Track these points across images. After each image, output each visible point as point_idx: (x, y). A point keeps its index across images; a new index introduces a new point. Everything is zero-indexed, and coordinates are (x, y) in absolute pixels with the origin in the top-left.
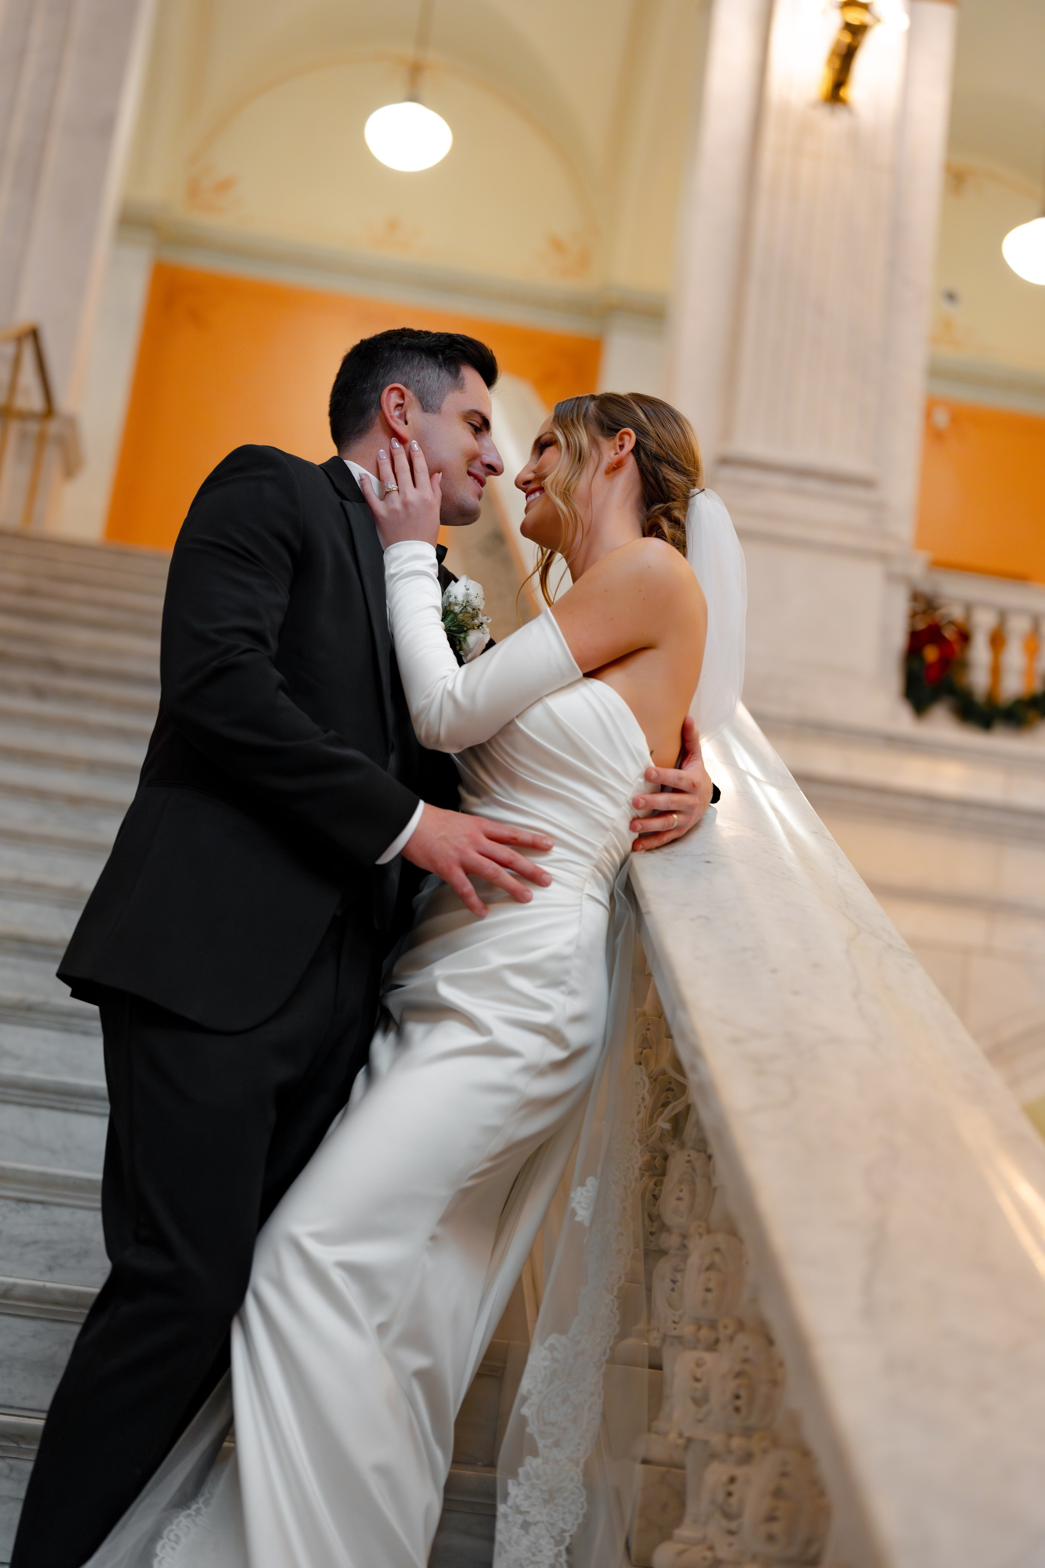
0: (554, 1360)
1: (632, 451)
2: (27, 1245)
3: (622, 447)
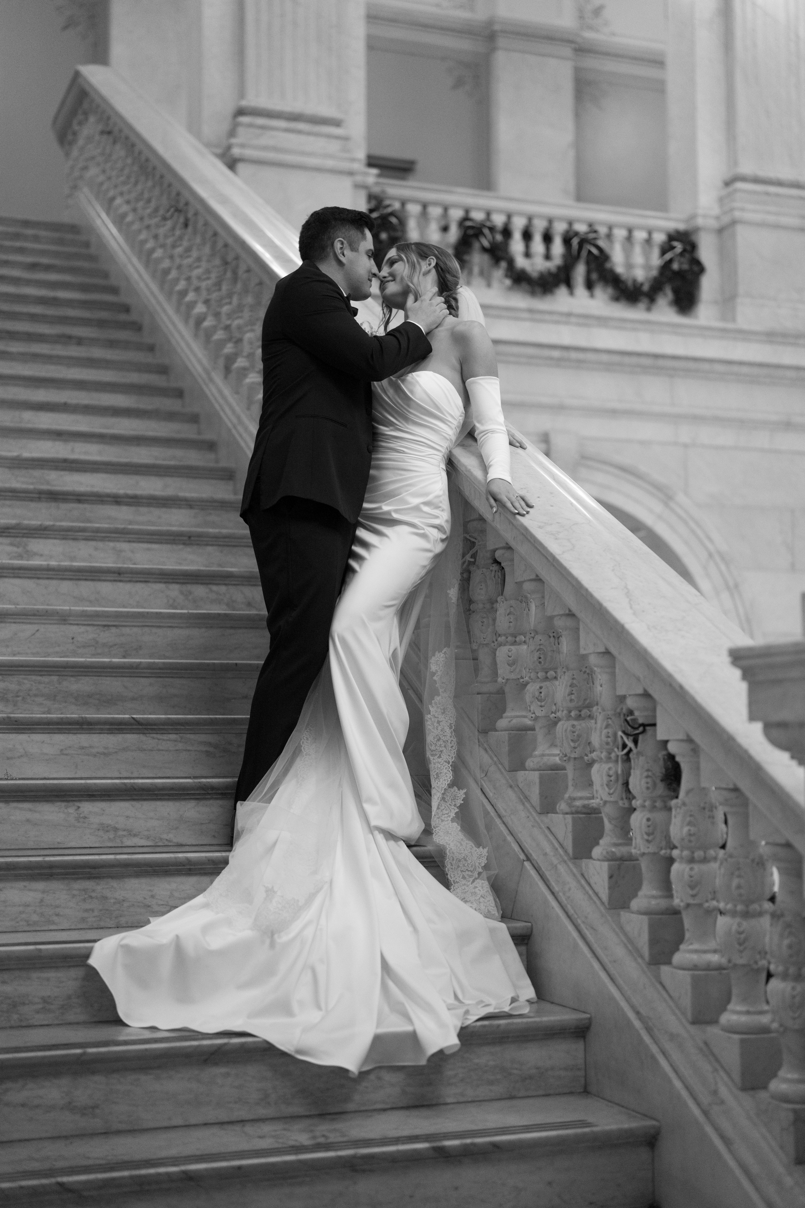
0: (446, 658)
1: (434, 267)
2: (111, 647)
3: (430, 265)
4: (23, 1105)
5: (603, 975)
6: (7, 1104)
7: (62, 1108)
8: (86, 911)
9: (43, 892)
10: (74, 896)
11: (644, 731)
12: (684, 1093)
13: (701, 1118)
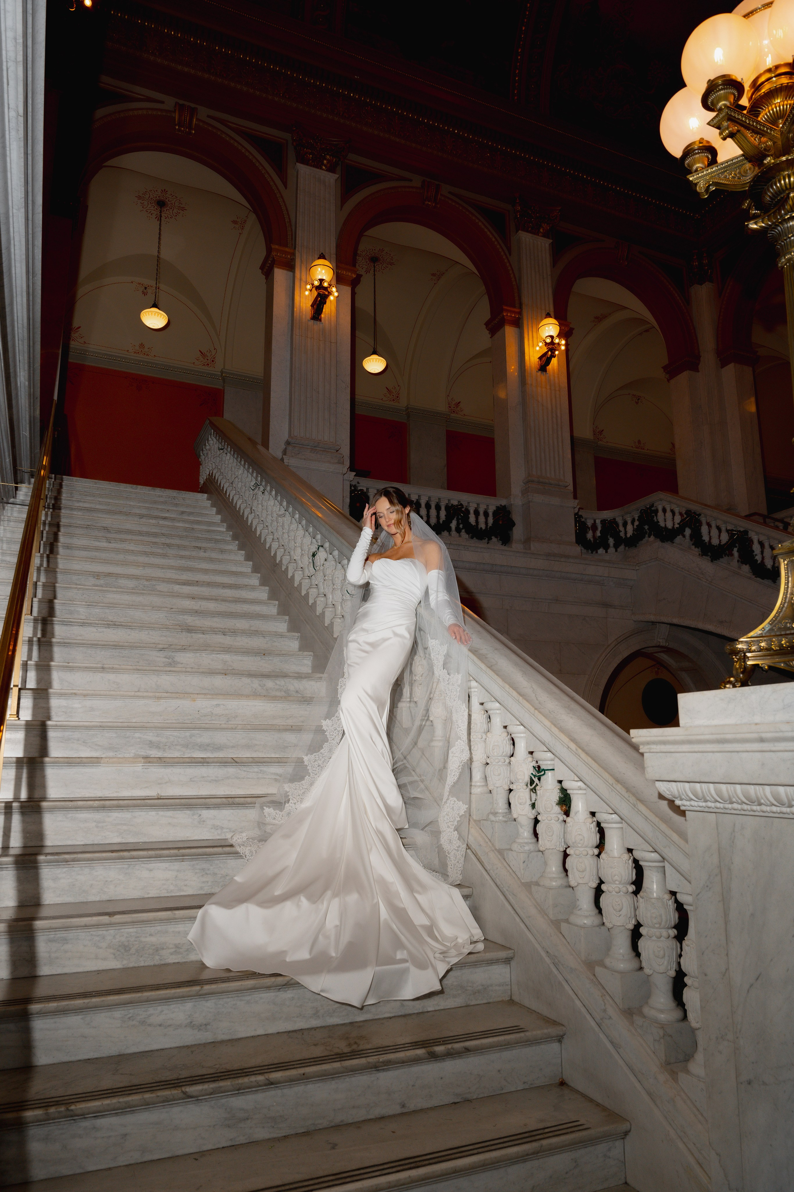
4: (160, 1025)
5: (522, 926)
6: (150, 1025)
7: (186, 1026)
8: (204, 882)
9: (178, 871)
10: (196, 873)
11: (544, 774)
12: (583, 1010)
13: (597, 1028)
